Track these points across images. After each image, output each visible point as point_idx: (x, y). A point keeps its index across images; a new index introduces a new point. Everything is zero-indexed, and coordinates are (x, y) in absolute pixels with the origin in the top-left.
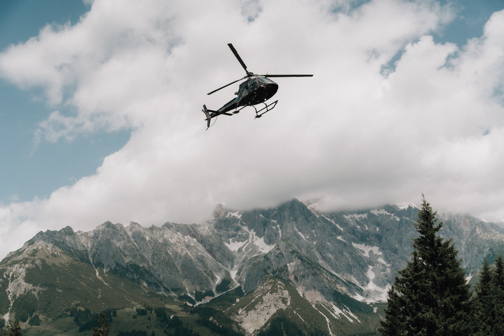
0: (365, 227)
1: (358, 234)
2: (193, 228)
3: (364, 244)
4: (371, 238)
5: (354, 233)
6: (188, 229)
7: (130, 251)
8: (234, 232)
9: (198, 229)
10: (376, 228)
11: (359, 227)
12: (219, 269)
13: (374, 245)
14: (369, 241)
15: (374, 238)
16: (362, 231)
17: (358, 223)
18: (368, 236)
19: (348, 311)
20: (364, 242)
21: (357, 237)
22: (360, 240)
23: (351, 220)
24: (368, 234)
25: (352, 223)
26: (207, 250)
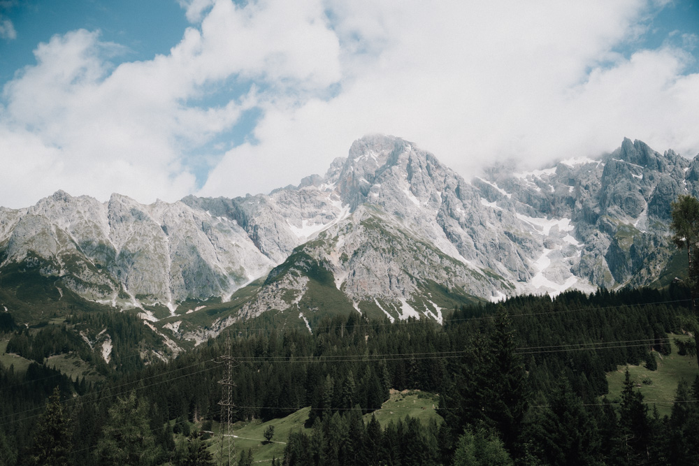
0: (550, 189)
1: (536, 201)
2: (234, 204)
3: (546, 217)
4: (559, 206)
5: (529, 201)
6: (226, 205)
7: (83, 235)
8: (313, 210)
9: (242, 205)
10: (568, 188)
11: (538, 190)
12: (259, 265)
13: (562, 217)
14: (555, 211)
15: (563, 204)
16: (543, 196)
17: (538, 183)
18: (553, 204)
19: (436, 314)
20: (548, 213)
21: (534, 207)
22: (539, 211)
23: (526, 180)
24: (554, 199)
25: (528, 184)
26: (250, 237)
